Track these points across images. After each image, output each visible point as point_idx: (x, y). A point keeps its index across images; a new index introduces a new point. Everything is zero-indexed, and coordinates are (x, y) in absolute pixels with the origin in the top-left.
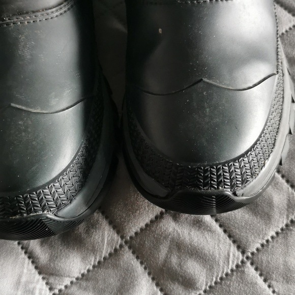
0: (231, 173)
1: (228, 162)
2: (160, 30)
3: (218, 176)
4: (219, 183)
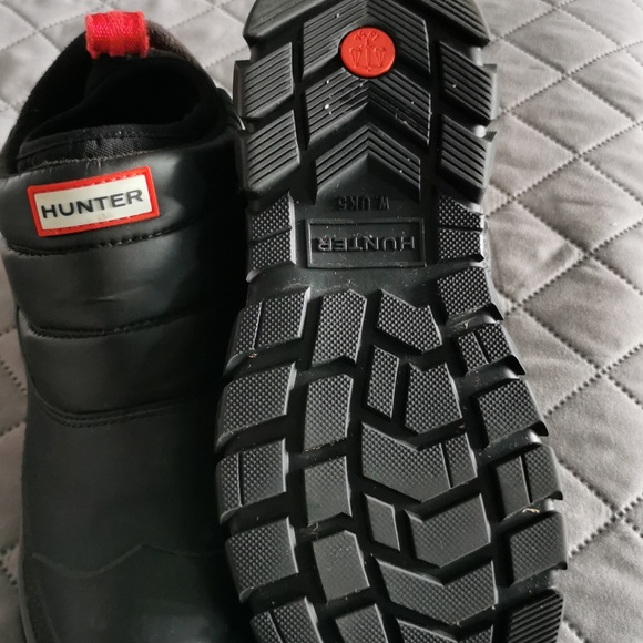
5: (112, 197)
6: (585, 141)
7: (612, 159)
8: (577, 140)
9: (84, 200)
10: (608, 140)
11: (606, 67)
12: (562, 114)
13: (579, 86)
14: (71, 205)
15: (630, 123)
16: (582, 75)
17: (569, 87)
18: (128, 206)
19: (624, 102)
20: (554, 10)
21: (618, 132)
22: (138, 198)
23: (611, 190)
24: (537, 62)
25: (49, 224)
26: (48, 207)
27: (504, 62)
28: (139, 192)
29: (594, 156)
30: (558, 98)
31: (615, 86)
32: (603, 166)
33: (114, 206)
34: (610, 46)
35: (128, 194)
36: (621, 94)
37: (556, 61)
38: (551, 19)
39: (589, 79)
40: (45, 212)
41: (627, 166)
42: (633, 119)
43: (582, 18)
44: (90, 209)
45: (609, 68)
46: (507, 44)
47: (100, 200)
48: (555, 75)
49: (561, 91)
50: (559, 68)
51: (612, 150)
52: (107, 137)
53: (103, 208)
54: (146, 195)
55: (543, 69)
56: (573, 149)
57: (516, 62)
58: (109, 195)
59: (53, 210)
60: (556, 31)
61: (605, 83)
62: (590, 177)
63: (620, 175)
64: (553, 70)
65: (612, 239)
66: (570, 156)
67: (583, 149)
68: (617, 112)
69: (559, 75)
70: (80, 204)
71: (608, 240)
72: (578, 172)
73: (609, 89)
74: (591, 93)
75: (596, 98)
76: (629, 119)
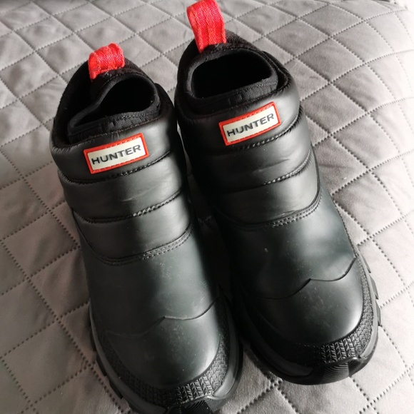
0: (346, 347)
1: (342, 339)
2: (266, 249)
3: (337, 351)
4: (338, 356)
5: (126, 150)
6: (335, 125)
7: (350, 137)
8: (331, 124)
9: (113, 153)
10: (349, 125)
11: (354, 76)
12: (325, 108)
13: (337, 90)
14: (107, 156)
15: (364, 113)
16: (339, 82)
17: (331, 90)
18: (134, 153)
19: (362, 100)
20: (329, 39)
21: (355, 119)
22: (139, 149)
23: (346, 156)
24: (314, 73)
25: (97, 167)
26: (95, 159)
27: (296, 74)
28: (139, 146)
29: (339, 135)
30: (324, 98)
31: (357, 90)
32: (344, 141)
33: (127, 154)
34: (359, 63)
35: (134, 148)
36: (361, 94)
37: (326, 73)
38: (326, 45)
39: (343, 85)
40: (93, 161)
41: (358, 141)
42: (366, 110)
43: (344, 44)
44: (116, 157)
45: (355, 77)
46: (299, 61)
47: (121, 152)
48: (324, 82)
49: (326, 93)
50: (327, 78)
51: (351, 131)
52: (118, 120)
53: (122, 156)
54: (142, 147)
55: (317, 78)
56: (328, 130)
57: (302, 74)
58: (124, 149)
59: (98, 160)
60: (327, 53)
61: (352, 88)
62: (335, 149)
63: (353, 146)
64: (323, 79)
65: (342, 188)
66: (326, 134)
67: (334, 130)
68: (357, 106)
69: (327, 82)
70: (111, 155)
71: (340, 188)
72: (329, 145)
73: (354, 91)
74: (343, 94)
75: (346, 96)
76: (363, 110)
